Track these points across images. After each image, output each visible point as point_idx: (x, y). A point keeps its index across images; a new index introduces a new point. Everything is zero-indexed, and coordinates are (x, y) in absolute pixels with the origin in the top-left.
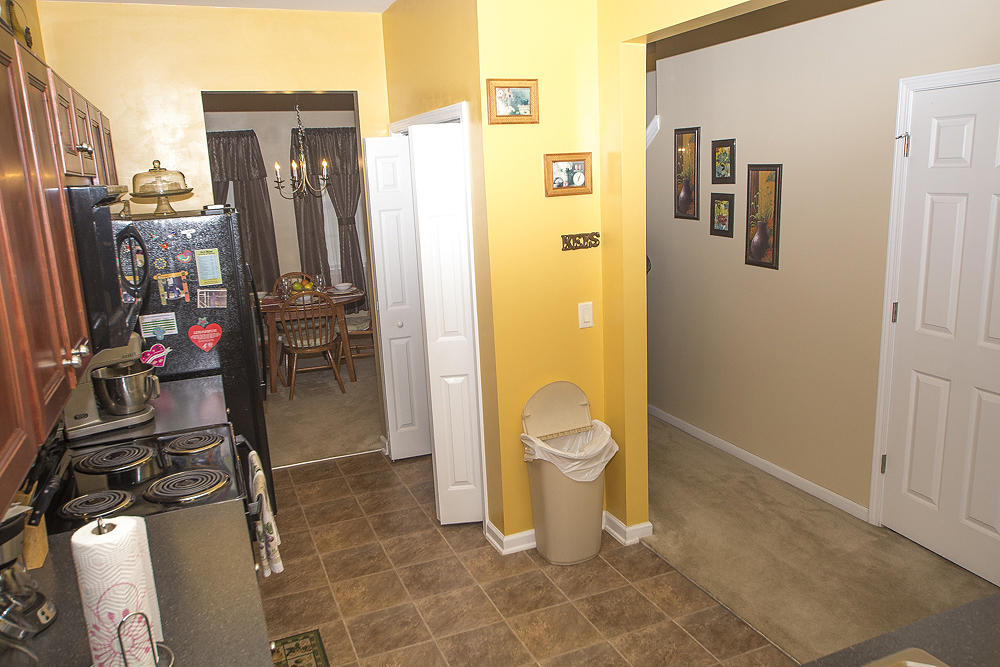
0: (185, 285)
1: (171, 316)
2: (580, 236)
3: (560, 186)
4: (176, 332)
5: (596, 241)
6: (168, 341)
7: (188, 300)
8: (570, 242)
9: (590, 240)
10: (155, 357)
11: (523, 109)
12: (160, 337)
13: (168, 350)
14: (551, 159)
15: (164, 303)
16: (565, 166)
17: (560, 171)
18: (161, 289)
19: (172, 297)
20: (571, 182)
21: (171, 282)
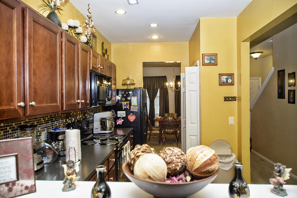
0: (128, 105)
1: (125, 112)
2: (230, 97)
3: (224, 82)
4: (125, 116)
5: (235, 99)
6: (123, 118)
7: (129, 109)
8: (227, 99)
9: (233, 99)
10: (120, 122)
11: (213, 62)
12: (121, 117)
13: (123, 120)
14: (220, 75)
15: (123, 109)
16: (225, 77)
17: (224, 78)
18: (123, 105)
19: (125, 107)
20: (227, 81)
21: (125, 104)
